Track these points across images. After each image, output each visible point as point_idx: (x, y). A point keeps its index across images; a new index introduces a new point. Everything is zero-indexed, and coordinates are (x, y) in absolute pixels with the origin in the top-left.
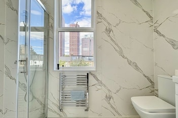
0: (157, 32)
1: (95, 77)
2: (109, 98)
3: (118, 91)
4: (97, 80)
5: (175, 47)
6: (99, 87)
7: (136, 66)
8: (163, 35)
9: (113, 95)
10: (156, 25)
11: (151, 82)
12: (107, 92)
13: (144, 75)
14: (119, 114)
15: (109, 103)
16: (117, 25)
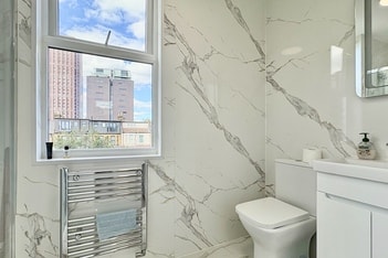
0: (272, 82)
1: (159, 171)
2: (189, 214)
3: (206, 198)
4: (165, 177)
5: (302, 111)
6: (169, 194)
7: (239, 144)
8: (281, 89)
9: (199, 207)
10: (270, 69)
11: (261, 172)
12: (186, 202)
13: (251, 160)
14: (209, 244)
15: (190, 226)
16: (208, 56)
